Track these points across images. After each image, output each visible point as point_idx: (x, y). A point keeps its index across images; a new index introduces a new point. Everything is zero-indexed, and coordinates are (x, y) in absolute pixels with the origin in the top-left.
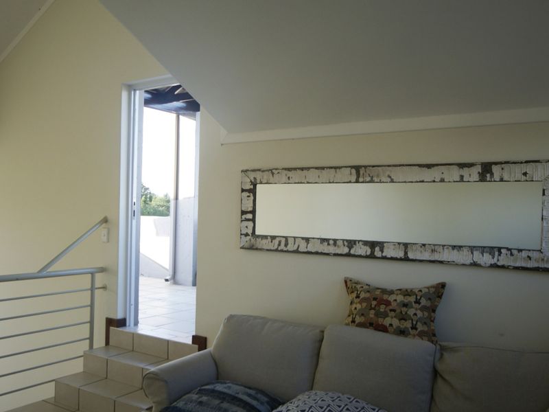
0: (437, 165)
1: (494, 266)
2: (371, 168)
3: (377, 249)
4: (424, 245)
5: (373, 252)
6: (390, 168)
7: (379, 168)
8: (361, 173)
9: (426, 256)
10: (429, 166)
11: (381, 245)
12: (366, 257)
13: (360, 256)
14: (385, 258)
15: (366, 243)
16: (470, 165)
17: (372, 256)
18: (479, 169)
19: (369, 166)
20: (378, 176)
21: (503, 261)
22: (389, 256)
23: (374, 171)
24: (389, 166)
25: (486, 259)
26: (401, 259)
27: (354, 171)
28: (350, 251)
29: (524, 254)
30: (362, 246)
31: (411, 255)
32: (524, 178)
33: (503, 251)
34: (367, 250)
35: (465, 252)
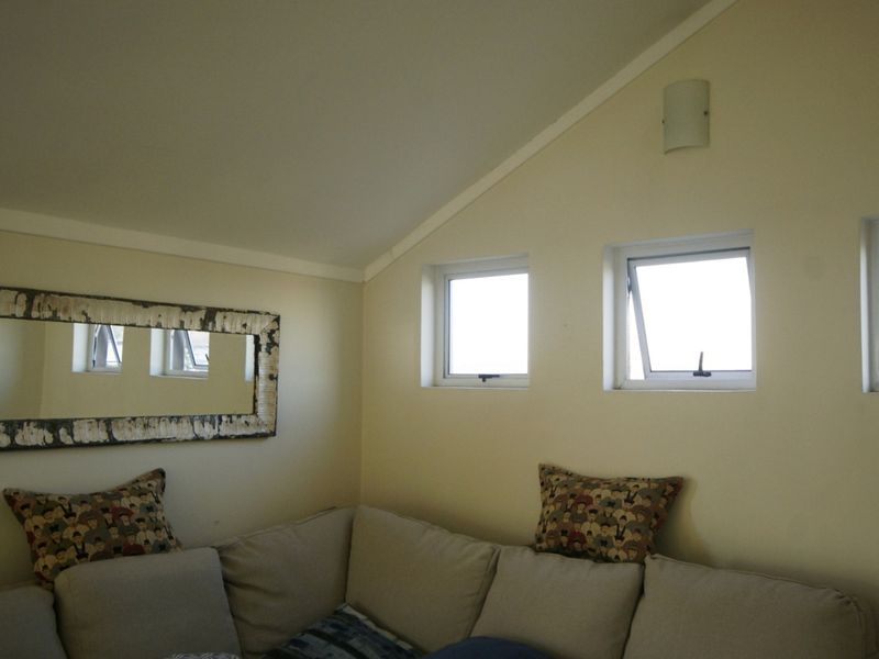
0: (156, 304)
1: (218, 438)
2: (57, 296)
3: (62, 431)
4: (134, 419)
5: (56, 438)
6: (88, 300)
7: (71, 299)
8: (36, 302)
9: (138, 434)
10: (146, 304)
11: (68, 424)
12: (47, 447)
13: (36, 448)
14: (80, 445)
15: (41, 424)
16: (195, 309)
17: (57, 445)
18: (202, 314)
19: (55, 293)
20: (65, 310)
21: (225, 430)
22: (87, 442)
23: (59, 302)
24: (88, 297)
25: (208, 431)
26: (105, 444)
27: (23, 298)
28: (13, 439)
29: (243, 419)
30: (35, 430)
31: (118, 436)
32: (244, 330)
33: (224, 419)
34: (47, 436)
35: (185, 424)
